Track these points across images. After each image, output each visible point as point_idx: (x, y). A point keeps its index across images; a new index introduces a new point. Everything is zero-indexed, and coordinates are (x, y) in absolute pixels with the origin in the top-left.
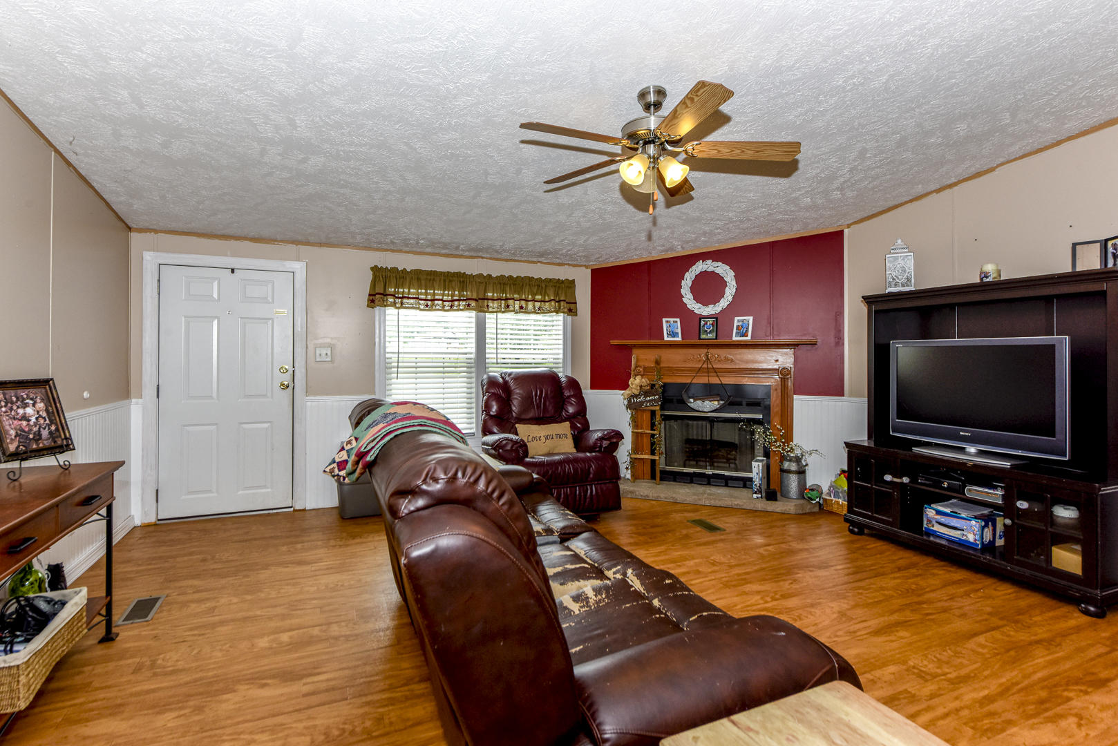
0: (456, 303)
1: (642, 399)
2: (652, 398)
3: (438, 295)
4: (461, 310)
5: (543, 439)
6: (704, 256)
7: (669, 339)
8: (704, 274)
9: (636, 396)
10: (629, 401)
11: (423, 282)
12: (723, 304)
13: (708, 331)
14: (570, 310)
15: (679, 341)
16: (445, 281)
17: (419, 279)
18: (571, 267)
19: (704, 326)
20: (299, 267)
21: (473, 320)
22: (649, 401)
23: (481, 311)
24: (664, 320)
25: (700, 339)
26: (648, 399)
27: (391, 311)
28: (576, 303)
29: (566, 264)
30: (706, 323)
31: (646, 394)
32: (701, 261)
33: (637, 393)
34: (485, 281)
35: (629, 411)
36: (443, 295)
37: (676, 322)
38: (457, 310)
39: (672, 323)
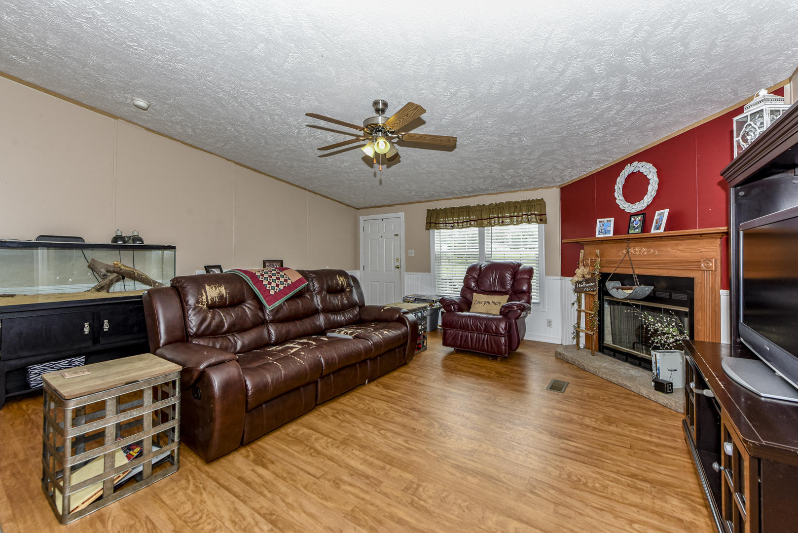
0: (465, 223)
1: (584, 285)
2: (591, 284)
3: (451, 220)
4: (469, 227)
5: (483, 303)
6: (630, 160)
7: (602, 236)
8: (631, 176)
9: (580, 282)
10: (576, 286)
11: (449, 214)
12: (647, 200)
13: (636, 226)
14: (541, 220)
15: (610, 237)
16: (459, 212)
17: (446, 213)
18: (544, 189)
19: (633, 222)
20: (402, 215)
21: (478, 232)
22: (588, 287)
23: (482, 227)
24: (598, 220)
25: (628, 234)
26: (588, 285)
27: (436, 231)
28: (545, 214)
29: (539, 188)
30: (635, 220)
31: (587, 281)
32: (629, 165)
33: (581, 279)
34: (481, 208)
35: (576, 294)
36: (453, 220)
37: (610, 221)
38: (465, 227)
39: (606, 222)
